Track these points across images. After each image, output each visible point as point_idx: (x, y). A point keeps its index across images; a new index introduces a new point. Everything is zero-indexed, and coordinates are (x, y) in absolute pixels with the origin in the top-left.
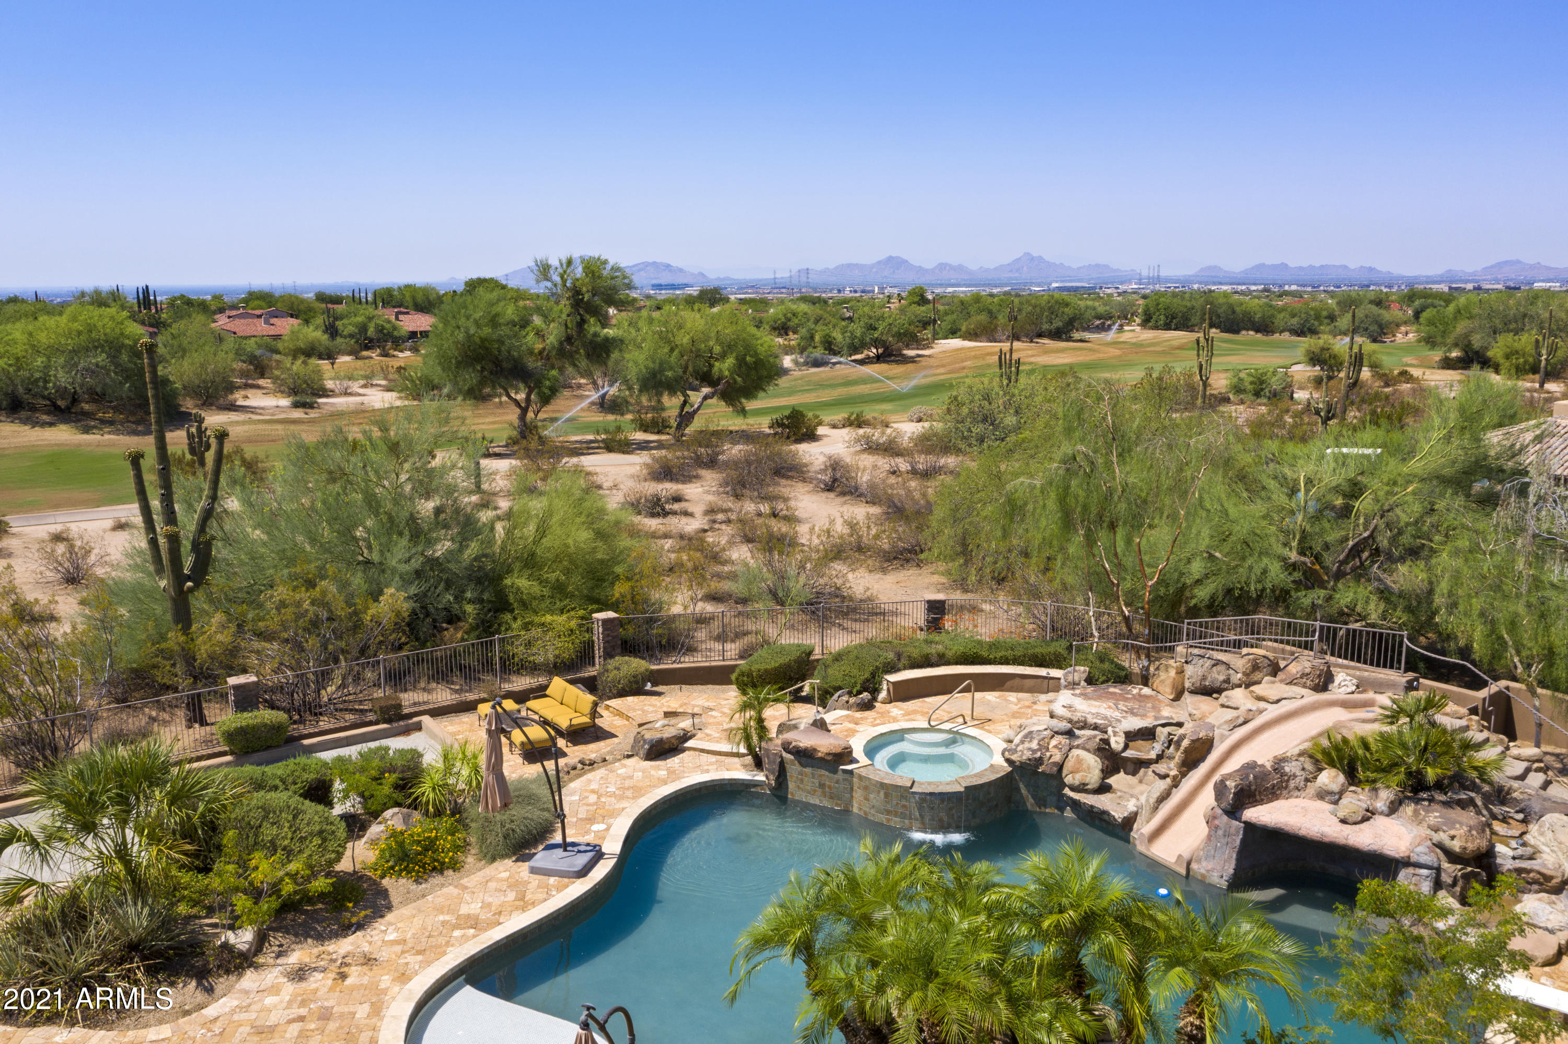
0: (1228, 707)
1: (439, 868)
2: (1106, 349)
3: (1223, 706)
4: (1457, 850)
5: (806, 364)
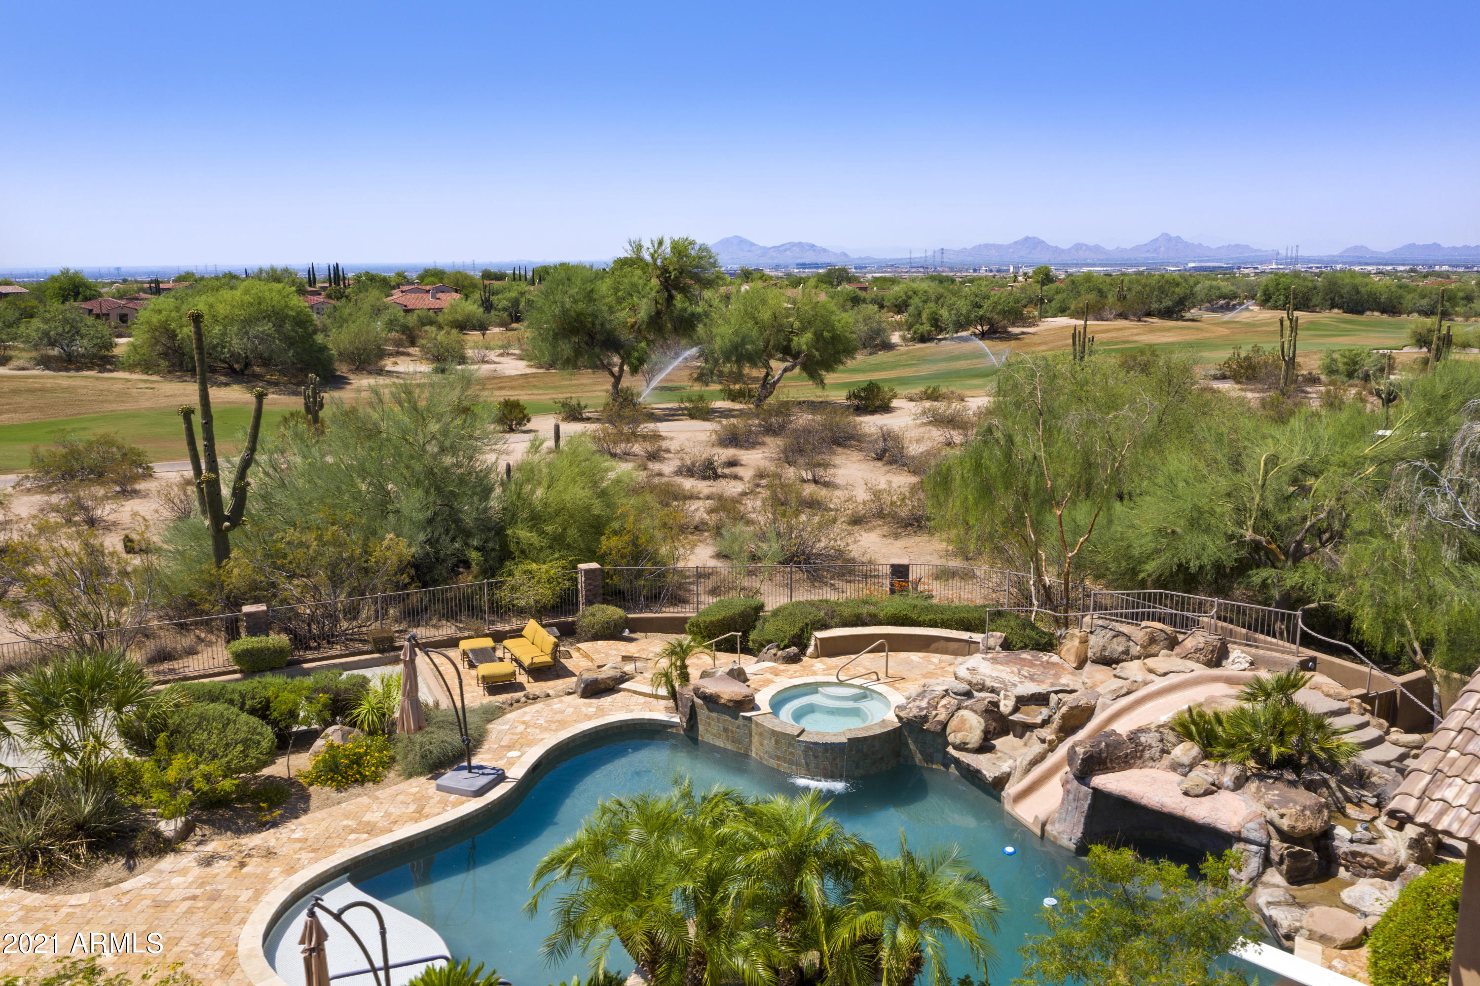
0: (1119, 677)
1: (362, 780)
2: (1215, 328)
3: (1115, 676)
4: (1285, 828)
5: (913, 339)
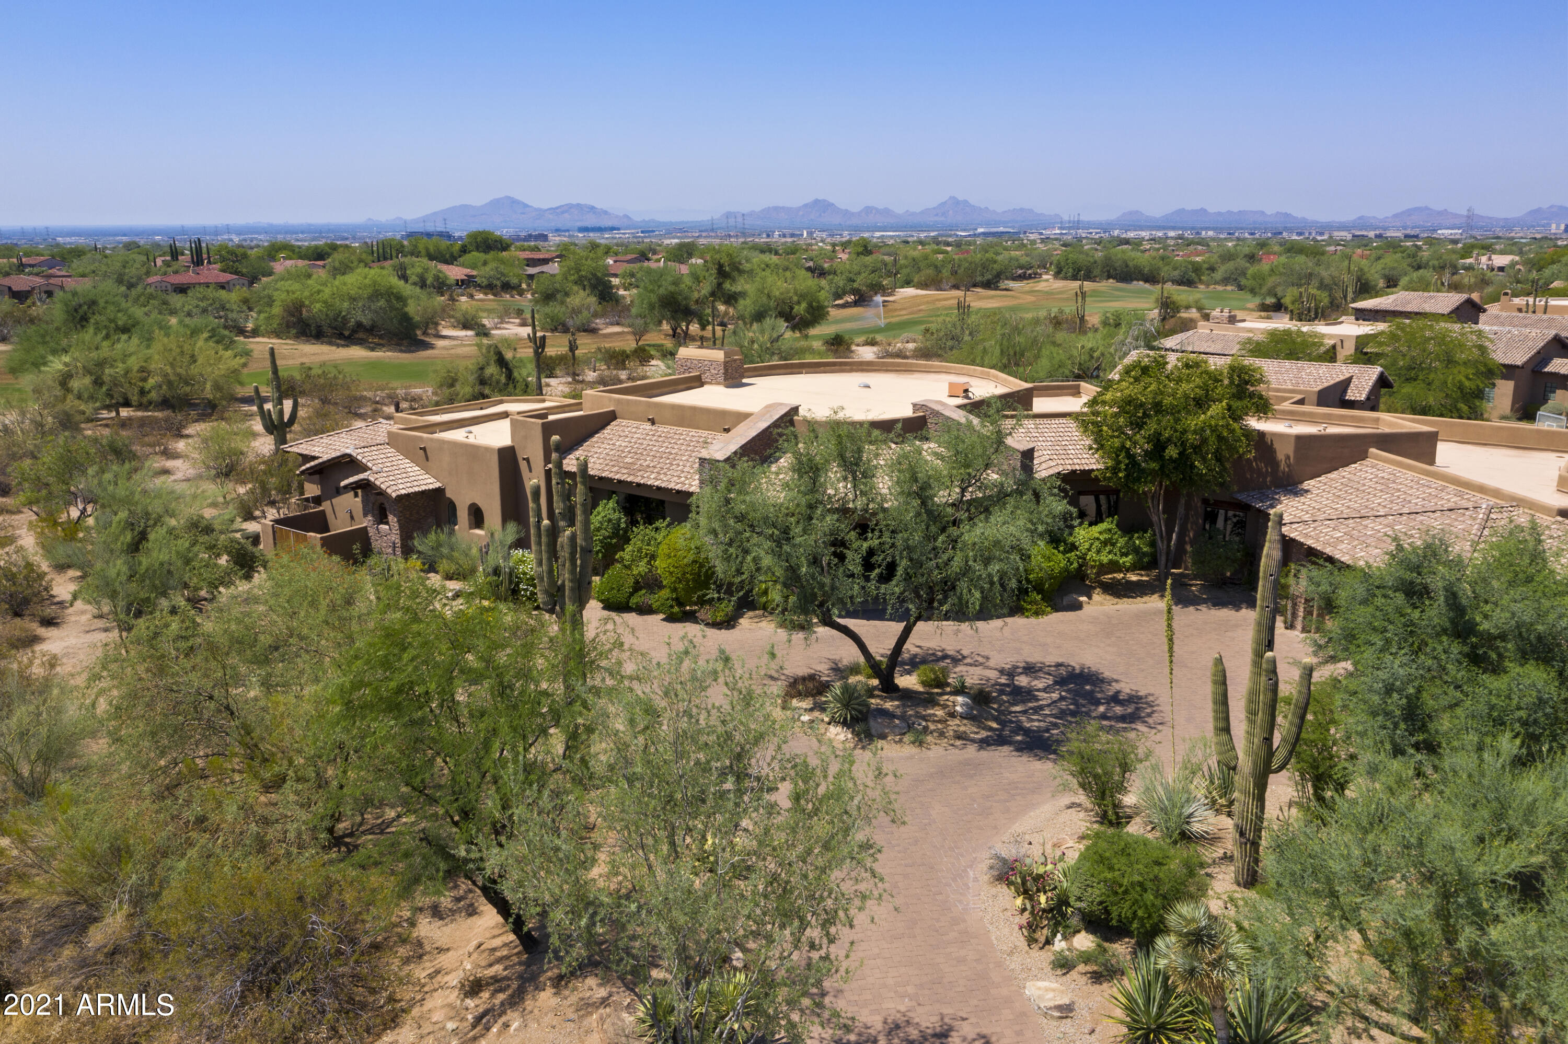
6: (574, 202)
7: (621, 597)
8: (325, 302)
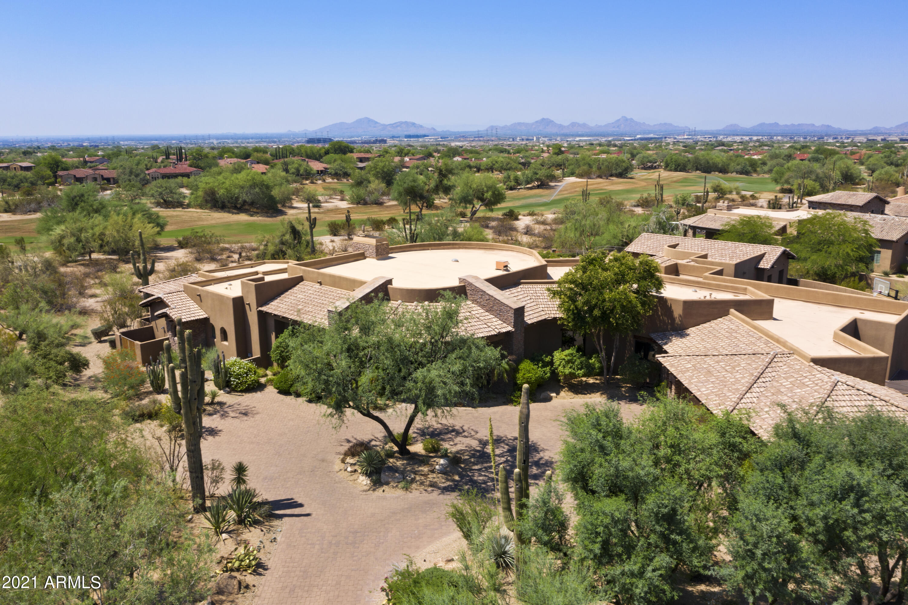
6: (404, 121)
7: (285, 387)
8: (226, 189)
